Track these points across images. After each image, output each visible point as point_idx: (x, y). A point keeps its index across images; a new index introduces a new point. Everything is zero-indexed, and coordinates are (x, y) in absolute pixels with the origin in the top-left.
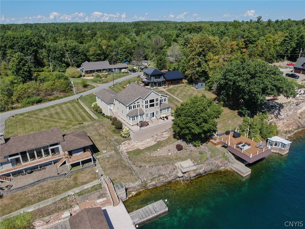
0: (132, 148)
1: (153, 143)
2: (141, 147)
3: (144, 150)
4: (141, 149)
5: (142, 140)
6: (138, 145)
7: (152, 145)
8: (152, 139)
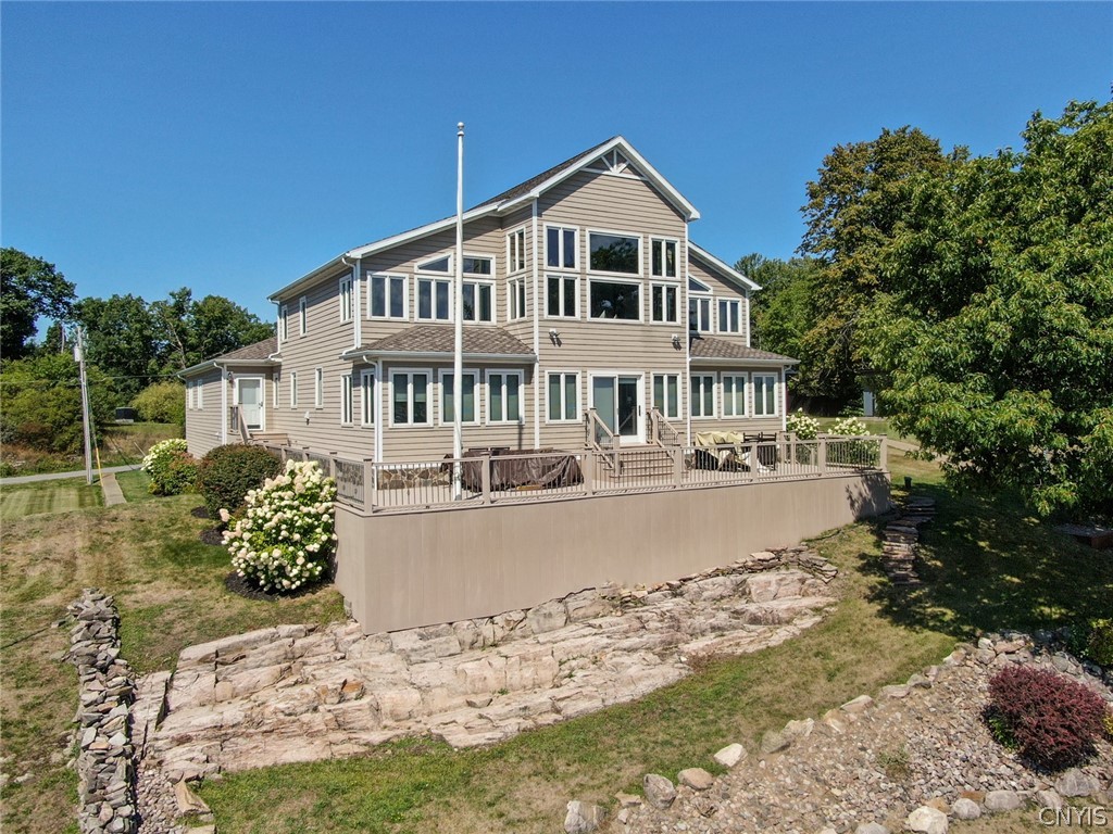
0: (318, 720)
1: (644, 676)
2: (466, 715)
3: (498, 752)
4: (459, 738)
5: (487, 630)
6: (423, 689)
7: (625, 695)
8: (626, 634)
